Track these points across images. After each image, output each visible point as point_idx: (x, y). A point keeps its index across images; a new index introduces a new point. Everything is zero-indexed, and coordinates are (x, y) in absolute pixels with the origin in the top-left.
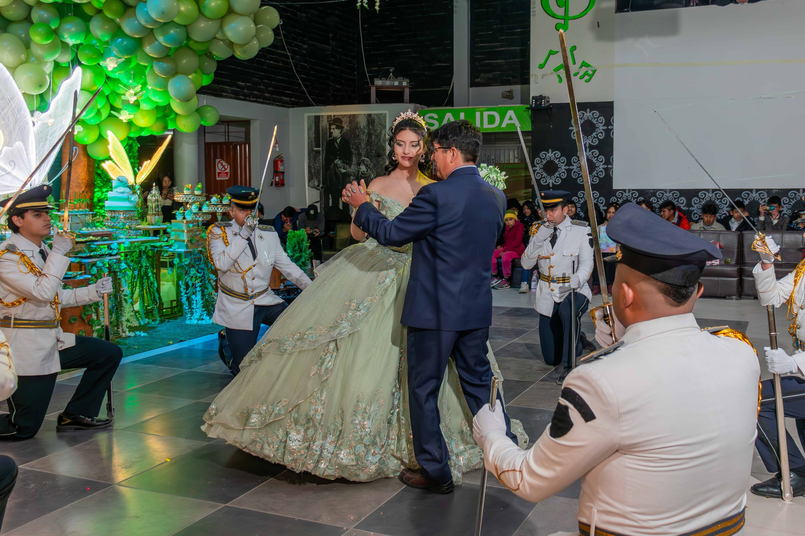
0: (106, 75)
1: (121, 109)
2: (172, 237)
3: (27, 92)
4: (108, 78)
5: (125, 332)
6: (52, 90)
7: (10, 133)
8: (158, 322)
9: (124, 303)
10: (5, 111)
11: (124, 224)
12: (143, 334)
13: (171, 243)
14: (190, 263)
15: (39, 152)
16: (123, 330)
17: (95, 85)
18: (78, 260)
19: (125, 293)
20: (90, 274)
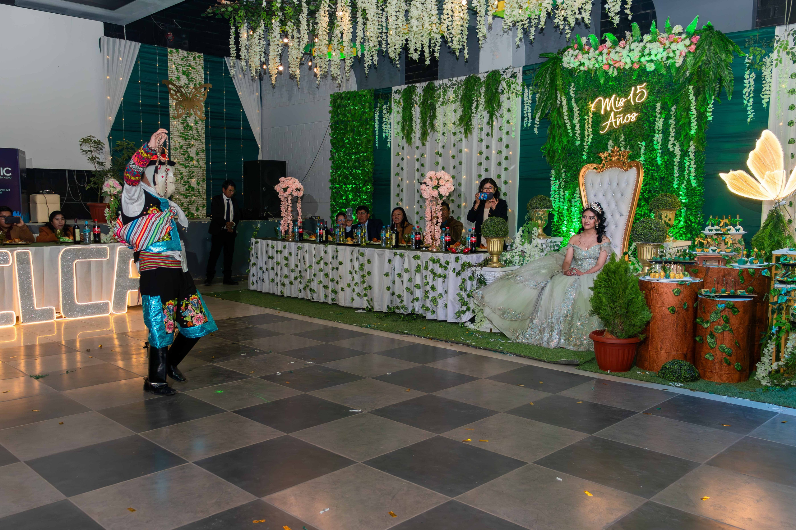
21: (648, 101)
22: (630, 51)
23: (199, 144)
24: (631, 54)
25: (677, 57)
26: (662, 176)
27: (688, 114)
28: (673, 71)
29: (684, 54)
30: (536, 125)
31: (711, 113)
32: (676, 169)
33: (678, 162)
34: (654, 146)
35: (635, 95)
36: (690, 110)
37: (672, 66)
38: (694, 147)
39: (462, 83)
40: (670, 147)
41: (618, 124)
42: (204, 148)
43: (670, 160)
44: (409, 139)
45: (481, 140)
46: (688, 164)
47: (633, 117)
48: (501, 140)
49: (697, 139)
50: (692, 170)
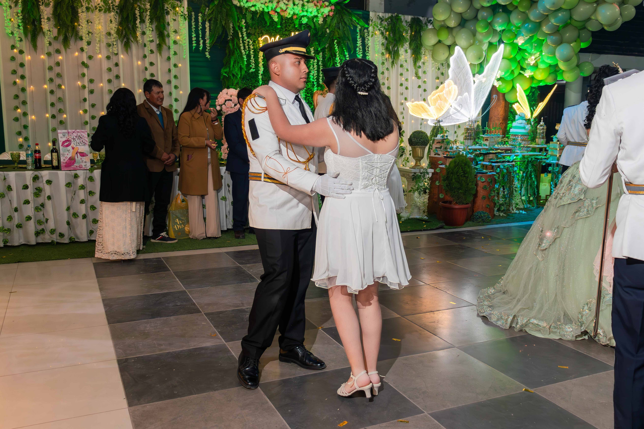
0: (519, 47)
1: (526, 69)
2: (550, 153)
3: (472, 63)
4: (520, 49)
5: (513, 210)
6: (486, 60)
7: (461, 88)
8: (535, 207)
9: (514, 192)
10: (460, 75)
11: (520, 144)
12: (524, 212)
13: (548, 156)
14: (559, 170)
15: (476, 99)
16: (512, 208)
17: (511, 55)
18: (490, 164)
19: (515, 186)
20: (496, 172)
22: (294, 5)
24: (296, 7)
25: (321, 17)
28: (317, 26)
29: (325, 16)
30: (207, 50)
34: (311, 79)
36: (336, 57)
37: (316, 22)
40: (320, 81)
45: (145, 56)
48: (169, 59)
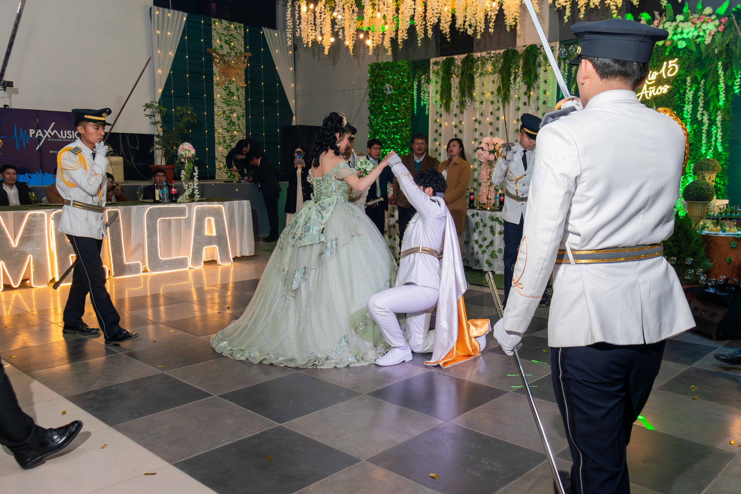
21: (679, 75)
23: (241, 110)
25: (707, 35)
26: (691, 142)
27: (717, 87)
28: (703, 48)
29: (713, 33)
31: (738, 87)
32: (704, 136)
33: (706, 130)
34: (684, 115)
35: (667, 69)
36: (719, 84)
37: (701, 44)
38: (721, 117)
39: (500, 56)
40: (699, 116)
41: (650, 95)
42: (244, 114)
43: (699, 128)
44: (447, 106)
45: (519, 109)
46: (715, 131)
47: (664, 89)
49: (724, 110)
50: (719, 137)
